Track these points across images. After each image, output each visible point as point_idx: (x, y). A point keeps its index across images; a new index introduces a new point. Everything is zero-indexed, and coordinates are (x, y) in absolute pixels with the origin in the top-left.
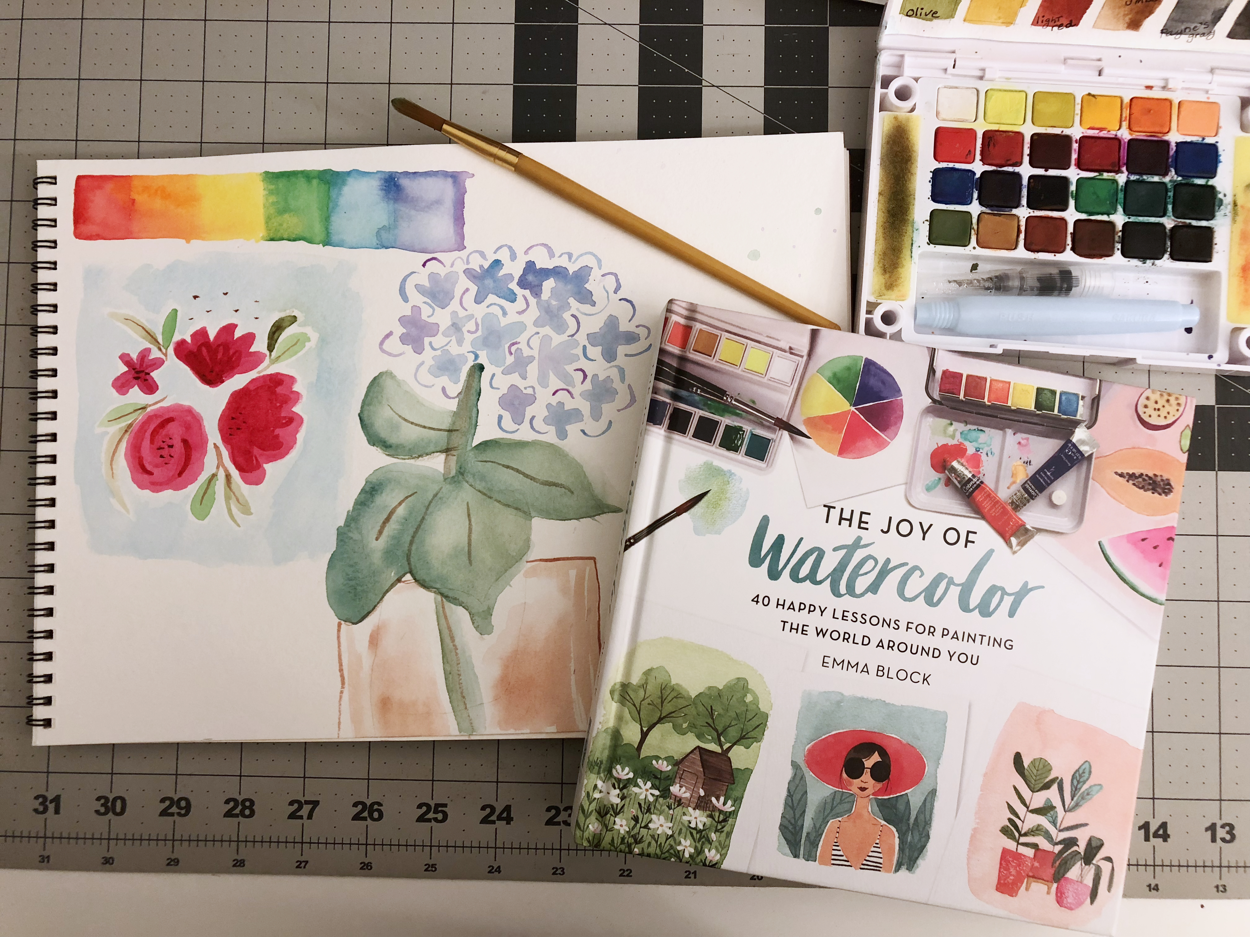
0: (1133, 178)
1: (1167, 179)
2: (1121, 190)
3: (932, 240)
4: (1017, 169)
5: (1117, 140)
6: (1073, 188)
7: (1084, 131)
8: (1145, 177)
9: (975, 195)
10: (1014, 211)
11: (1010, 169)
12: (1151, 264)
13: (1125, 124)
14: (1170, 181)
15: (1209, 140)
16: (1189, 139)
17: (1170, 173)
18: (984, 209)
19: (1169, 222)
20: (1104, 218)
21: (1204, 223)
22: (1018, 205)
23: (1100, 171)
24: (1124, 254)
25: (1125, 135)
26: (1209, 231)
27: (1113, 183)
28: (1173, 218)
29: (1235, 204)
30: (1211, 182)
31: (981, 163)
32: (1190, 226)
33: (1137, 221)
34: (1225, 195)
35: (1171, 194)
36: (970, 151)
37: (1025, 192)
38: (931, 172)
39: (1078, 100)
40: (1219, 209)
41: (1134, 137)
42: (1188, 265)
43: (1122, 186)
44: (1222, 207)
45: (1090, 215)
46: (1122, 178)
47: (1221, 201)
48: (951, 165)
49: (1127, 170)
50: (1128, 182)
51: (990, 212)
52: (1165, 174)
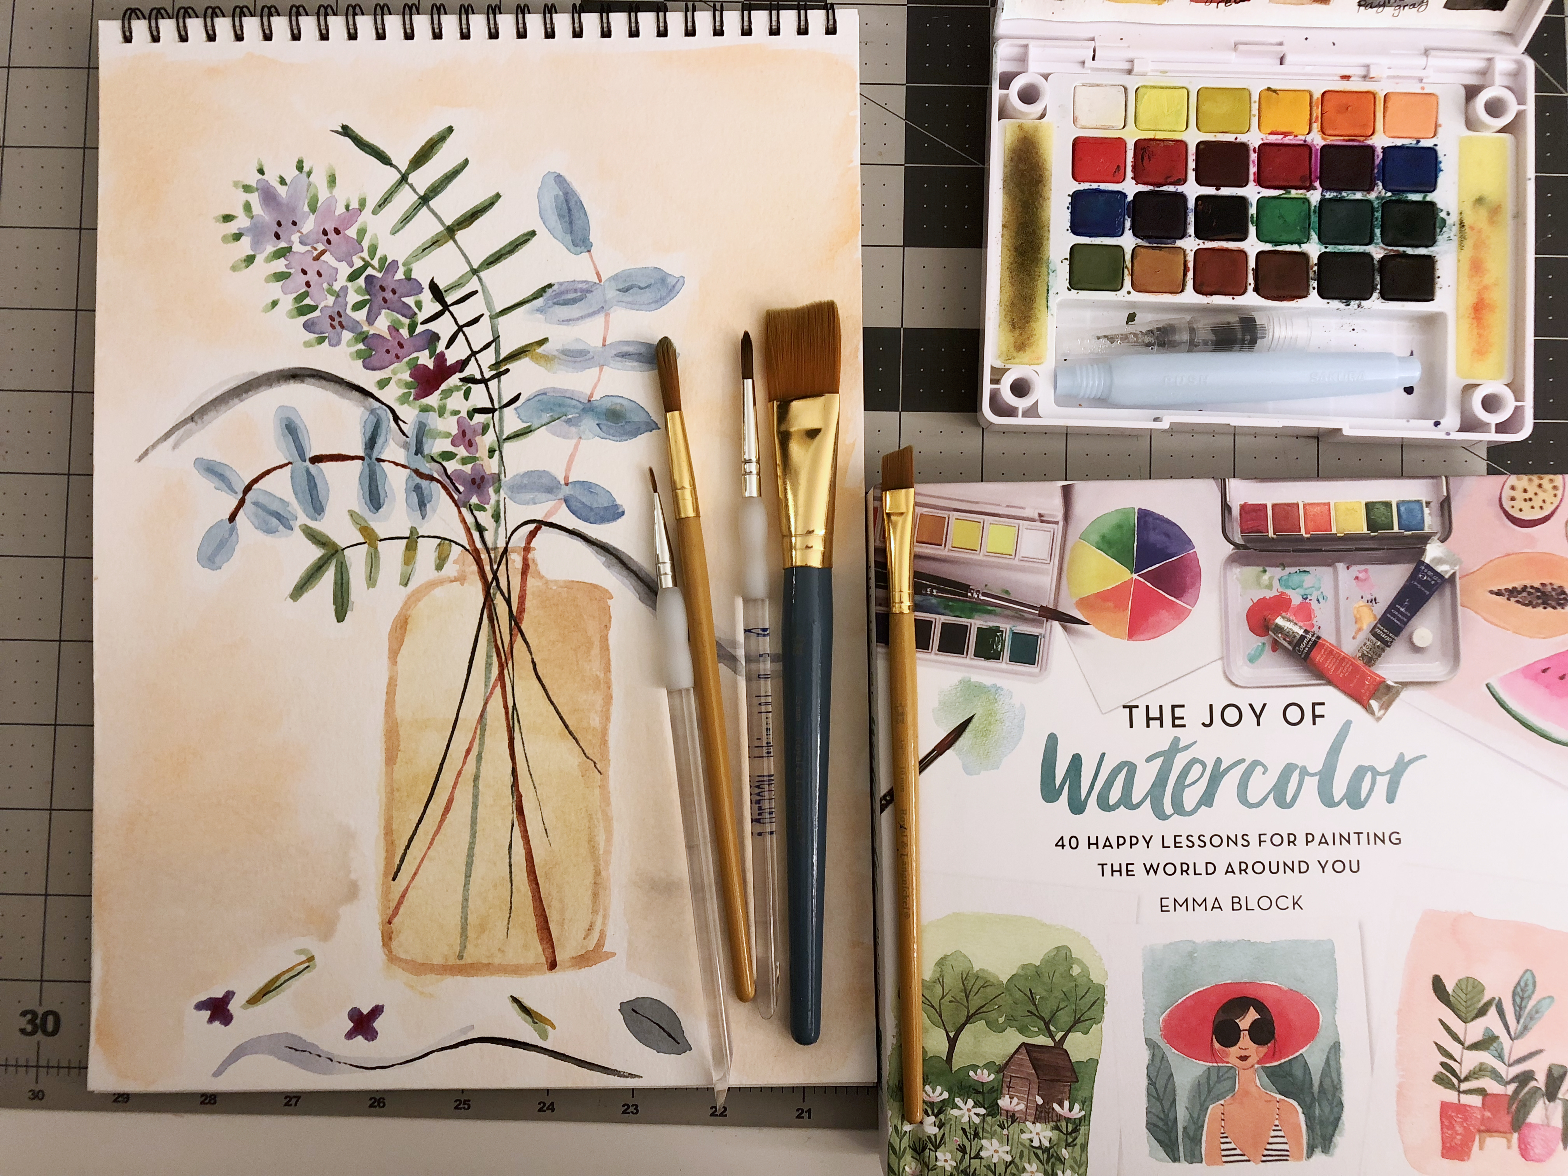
0: (1329, 195)
1: (1372, 196)
2: (1315, 212)
3: (1075, 284)
4: (1180, 189)
5: (1306, 147)
6: (1253, 211)
7: (1264, 136)
8: (1344, 194)
9: (1128, 224)
10: (1179, 243)
11: (1171, 188)
12: (1356, 306)
13: (1316, 126)
14: (1377, 198)
15: (1424, 143)
16: (1399, 142)
17: (1376, 188)
18: (1140, 241)
19: (1377, 252)
20: (1295, 248)
21: (1422, 251)
22: (1183, 235)
23: (1287, 188)
24: (1323, 294)
25: (1317, 140)
26: (1429, 262)
27: (1304, 203)
28: (1382, 245)
29: (1462, 225)
30: (1430, 197)
31: (1134, 182)
32: (1404, 255)
33: (1336, 251)
34: (1448, 214)
35: (1378, 215)
36: (1118, 167)
37: (1191, 218)
38: (1069, 195)
39: (1255, 97)
40: (1441, 231)
41: (1328, 142)
42: (1403, 306)
43: (1315, 206)
44: (1444, 229)
45: (1276, 246)
46: (1315, 197)
47: (1444, 221)
48: (1095, 186)
49: (1321, 185)
50: (1323, 201)
51: (1148, 245)
52: (1370, 189)
